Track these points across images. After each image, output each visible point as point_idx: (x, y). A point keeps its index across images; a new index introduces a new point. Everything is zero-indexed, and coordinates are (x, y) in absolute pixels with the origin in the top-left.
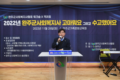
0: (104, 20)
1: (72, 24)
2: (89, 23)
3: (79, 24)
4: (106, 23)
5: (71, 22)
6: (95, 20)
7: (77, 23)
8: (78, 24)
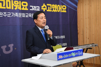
0: (54, 5)
1: (14, 7)
2: (37, 8)
3: (25, 7)
4: (57, 9)
5: (13, 5)
6: (44, 4)
7: (22, 7)
8: (23, 9)
